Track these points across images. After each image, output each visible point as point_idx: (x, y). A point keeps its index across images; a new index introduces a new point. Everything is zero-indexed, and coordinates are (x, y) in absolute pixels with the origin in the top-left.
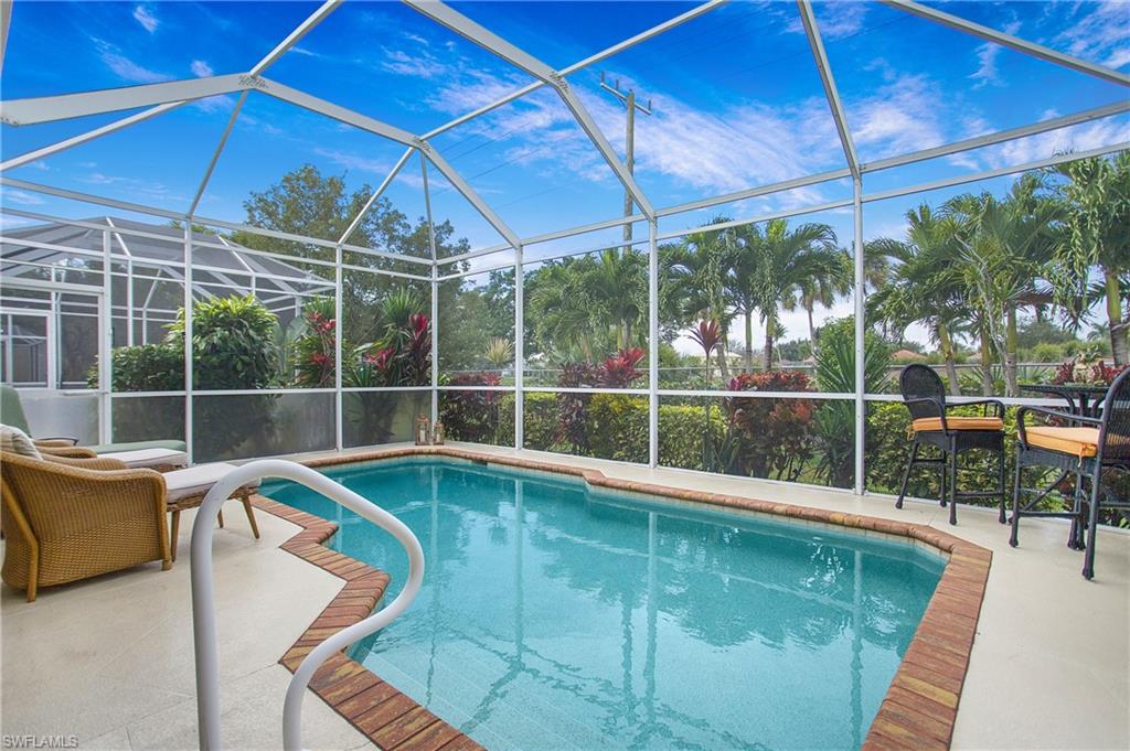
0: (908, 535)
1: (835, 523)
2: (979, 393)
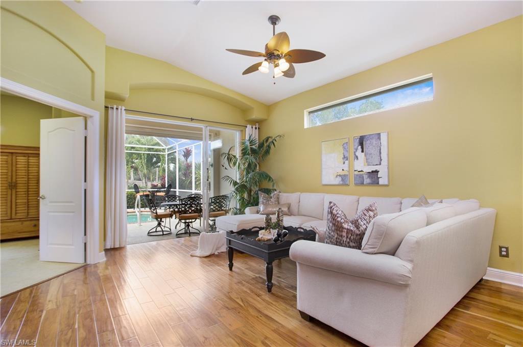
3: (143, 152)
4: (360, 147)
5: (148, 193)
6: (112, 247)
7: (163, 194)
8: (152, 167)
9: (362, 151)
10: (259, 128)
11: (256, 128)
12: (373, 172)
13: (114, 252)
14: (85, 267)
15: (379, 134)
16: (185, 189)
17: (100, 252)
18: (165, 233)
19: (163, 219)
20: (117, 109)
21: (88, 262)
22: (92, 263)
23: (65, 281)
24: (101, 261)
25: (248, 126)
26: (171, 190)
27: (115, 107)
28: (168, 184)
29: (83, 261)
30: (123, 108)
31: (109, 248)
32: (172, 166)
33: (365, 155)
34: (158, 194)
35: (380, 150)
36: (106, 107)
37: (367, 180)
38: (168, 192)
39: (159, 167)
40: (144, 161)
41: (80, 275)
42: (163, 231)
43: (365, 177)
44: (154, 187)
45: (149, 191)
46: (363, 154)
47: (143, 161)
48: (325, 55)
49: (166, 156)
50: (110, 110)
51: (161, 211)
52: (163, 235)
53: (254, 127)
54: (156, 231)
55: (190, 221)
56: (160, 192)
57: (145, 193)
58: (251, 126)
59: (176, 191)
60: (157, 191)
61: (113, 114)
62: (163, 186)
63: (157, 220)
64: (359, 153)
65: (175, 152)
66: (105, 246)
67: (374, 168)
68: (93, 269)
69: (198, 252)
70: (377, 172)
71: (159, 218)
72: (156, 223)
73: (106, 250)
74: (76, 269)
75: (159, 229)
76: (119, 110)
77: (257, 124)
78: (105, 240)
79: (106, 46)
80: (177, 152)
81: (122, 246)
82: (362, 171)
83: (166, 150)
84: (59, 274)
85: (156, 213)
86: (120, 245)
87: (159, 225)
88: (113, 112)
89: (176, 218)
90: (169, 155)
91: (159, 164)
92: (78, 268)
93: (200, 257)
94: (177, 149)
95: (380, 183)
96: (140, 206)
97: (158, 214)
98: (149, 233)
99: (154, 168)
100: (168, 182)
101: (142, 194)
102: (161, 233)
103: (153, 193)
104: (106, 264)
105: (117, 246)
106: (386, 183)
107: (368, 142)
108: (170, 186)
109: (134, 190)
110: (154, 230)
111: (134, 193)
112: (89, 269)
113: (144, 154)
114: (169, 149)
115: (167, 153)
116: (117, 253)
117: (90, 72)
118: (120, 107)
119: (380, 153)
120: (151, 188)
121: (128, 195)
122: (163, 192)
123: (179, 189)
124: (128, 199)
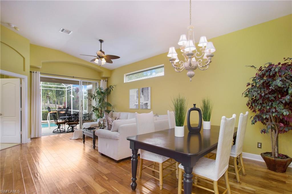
3: (54, 89)
4: (142, 93)
5: (56, 112)
6: (34, 137)
8: (59, 97)
9: (143, 95)
10: (107, 81)
11: (105, 81)
12: (146, 103)
13: (35, 139)
14: (21, 145)
15: (148, 88)
16: (76, 110)
17: (28, 138)
18: (61, 131)
19: (61, 125)
20: (36, 73)
21: (23, 143)
22: (25, 143)
23: (13, 149)
24: (28, 142)
25: (101, 80)
26: (69, 110)
27: (35, 72)
29: (20, 142)
30: (39, 72)
31: (32, 137)
33: (144, 96)
34: (61, 112)
35: (148, 94)
36: (31, 72)
37: (144, 107)
38: (67, 111)
39: (63, 96)
40: (55, 94)
41: (19, 147)
42: (60, 131)
43: (144, 105)
44: (59, 108)
45: (56, 111)
46: (143, 96)
48: (120, 57)
49: (66, 91)
50: (32, 73)
51: (59, 121)
52: (61, 132)
53: (104, 80)
54: (57, 131)
55: (74, 125)
56: (63, 111)
57: (54, 112)
58: (103, 80)
59: (71, 111)
60: (61, 111)
61: (34, 75)
62: (64, 108)
63: (58, 125)
64: (142, 95)
65: (71, 89)
66: (30, 136)
67: (146, 102)
68: (25, 145)
69: (73, 138)
70: (147, 103)
71: (59, 124)
72: (57, 127)
73: (31, 139)
74: (17, 145)
75: (59, 130)
76: (37, 73)
77: (106, 79)
78: (30, 134)
79: (30, 44)
80: (72, 90)
81: (39, 137)
82: (142, 103)
83: (66, 88)
84: (9, 147)
85: (57, 122)
86: (38, 136)
87: (59, 127)
88: (34, 74)
89: (67, 124)
90: (68, 91)
92: (18, 145)
93: (74, 140)
94: (72, 88)
95: (148, 108)
96: (50, 119)
97: (58, 122)
98: (53, 132)
99: (61, 97)
100: (67, 105)
101: (52, 112)
102: (60, 132)
103: (59, 111)
104: (31, 143)
105: (37, 137)
106: (150, 108)
107: (145, 91)
108: (68, 108)
109: (48, 110)
110: (56, 130)
111: (48, 112)
112: (23, 145)
113: (54, 90)
114: (68, 88)
115: (66, 90)
116: (37, 140)
117: (23, 58)
118: (37, 72)
119: (148, 96)
120: (58, 109)
121: (45, 113)
122: (64, 111)
123: (73, 109)
124: (45, 115)
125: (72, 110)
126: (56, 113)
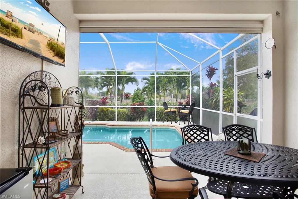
0: (168, 126)
1: (158, 126)
2: (172, 106)
5: (174, 110)
7: (186, 111)
8: (181, 89)
26: (195, 108)
28: (192, 102)
32: (196, 88)
34: (183, 111)
38: (191, 109)
39: (186, 89)
44: (181, 104)
45: (175, 108)
47: (174, 85)
57: (172, 110)
62: (188, 103)
91: (186, 87)
99: (183, 90)
100: (192, 100)
108: (194, 105)
111: (164, 109)
120: (178, 106)
121: (160, 111)
122: (187, 109)
123: (203, 107)
124: (159, 113)
125: (201, 108)
126: (174, 112)
